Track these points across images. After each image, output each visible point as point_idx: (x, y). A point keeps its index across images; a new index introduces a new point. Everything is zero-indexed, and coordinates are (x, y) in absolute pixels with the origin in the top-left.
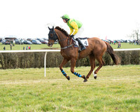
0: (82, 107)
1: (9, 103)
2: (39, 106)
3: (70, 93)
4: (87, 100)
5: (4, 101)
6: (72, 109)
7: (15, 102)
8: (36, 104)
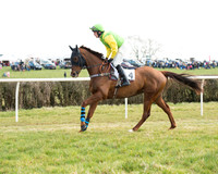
0: (186, 165)
1: (73, 158)
2: (118, 163)
3: (166, 143)
4: (193, 155)
5: (65, 155)
6: (170, 168)
7: (82, 157)
8: (114, 160)
